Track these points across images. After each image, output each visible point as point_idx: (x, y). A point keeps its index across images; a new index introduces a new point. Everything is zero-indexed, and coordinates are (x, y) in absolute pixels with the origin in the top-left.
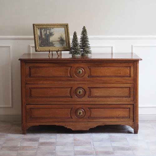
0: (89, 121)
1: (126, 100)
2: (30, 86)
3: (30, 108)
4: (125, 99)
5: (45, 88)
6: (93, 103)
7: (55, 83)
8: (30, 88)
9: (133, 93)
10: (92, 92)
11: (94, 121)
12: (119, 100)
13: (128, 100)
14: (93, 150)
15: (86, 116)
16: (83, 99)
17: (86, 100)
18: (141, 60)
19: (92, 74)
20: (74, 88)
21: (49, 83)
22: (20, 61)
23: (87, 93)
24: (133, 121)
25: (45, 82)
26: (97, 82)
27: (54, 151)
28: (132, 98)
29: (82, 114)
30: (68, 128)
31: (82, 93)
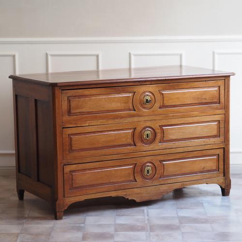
0: (162, 183)
1: (214, 141)
2: (70, 131)
3: (70, 171)
4: (212, 140)
5: (94, 132)
6: (168, 151)
7: (110, 122)
8: (69, 135)
9: (223, 129)
10: (165, 134)
11: (169, 182)
12: (204, 144)
13: (216, 142)
14: (146, 222)
15: (156, 175)
16: (152, 147)
17: (157, 148)
18: (234, 74)
19: (165, 102)
20: (139, 129)
21: (101, 122)
22: (51, 87)
23: (159, 136)
24: (224, 176)
25: (94, 123)
26: (173, 116)
27: (83, 225)
28: (222, 138)
29: (150, 172)
30: (130, 199)
31: (150, 136)
